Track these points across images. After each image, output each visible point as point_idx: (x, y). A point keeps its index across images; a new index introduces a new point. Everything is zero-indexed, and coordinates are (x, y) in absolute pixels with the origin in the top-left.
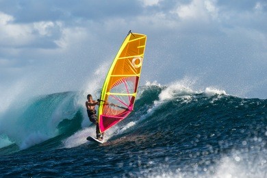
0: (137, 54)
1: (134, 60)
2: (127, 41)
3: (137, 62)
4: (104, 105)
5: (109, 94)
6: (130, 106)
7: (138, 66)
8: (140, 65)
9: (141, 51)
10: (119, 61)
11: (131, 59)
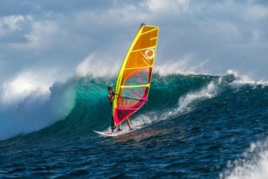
0: (150, 46)
1: (147, 52)
2: (140, 34)
3: (150, 53)
4: (118, 98)
5: (123, 87)
6: (144, 96)
7: (151, 57)
8: (153, 56)
9: (154, 43)
10: (132, 54)
11: (144, 52)
